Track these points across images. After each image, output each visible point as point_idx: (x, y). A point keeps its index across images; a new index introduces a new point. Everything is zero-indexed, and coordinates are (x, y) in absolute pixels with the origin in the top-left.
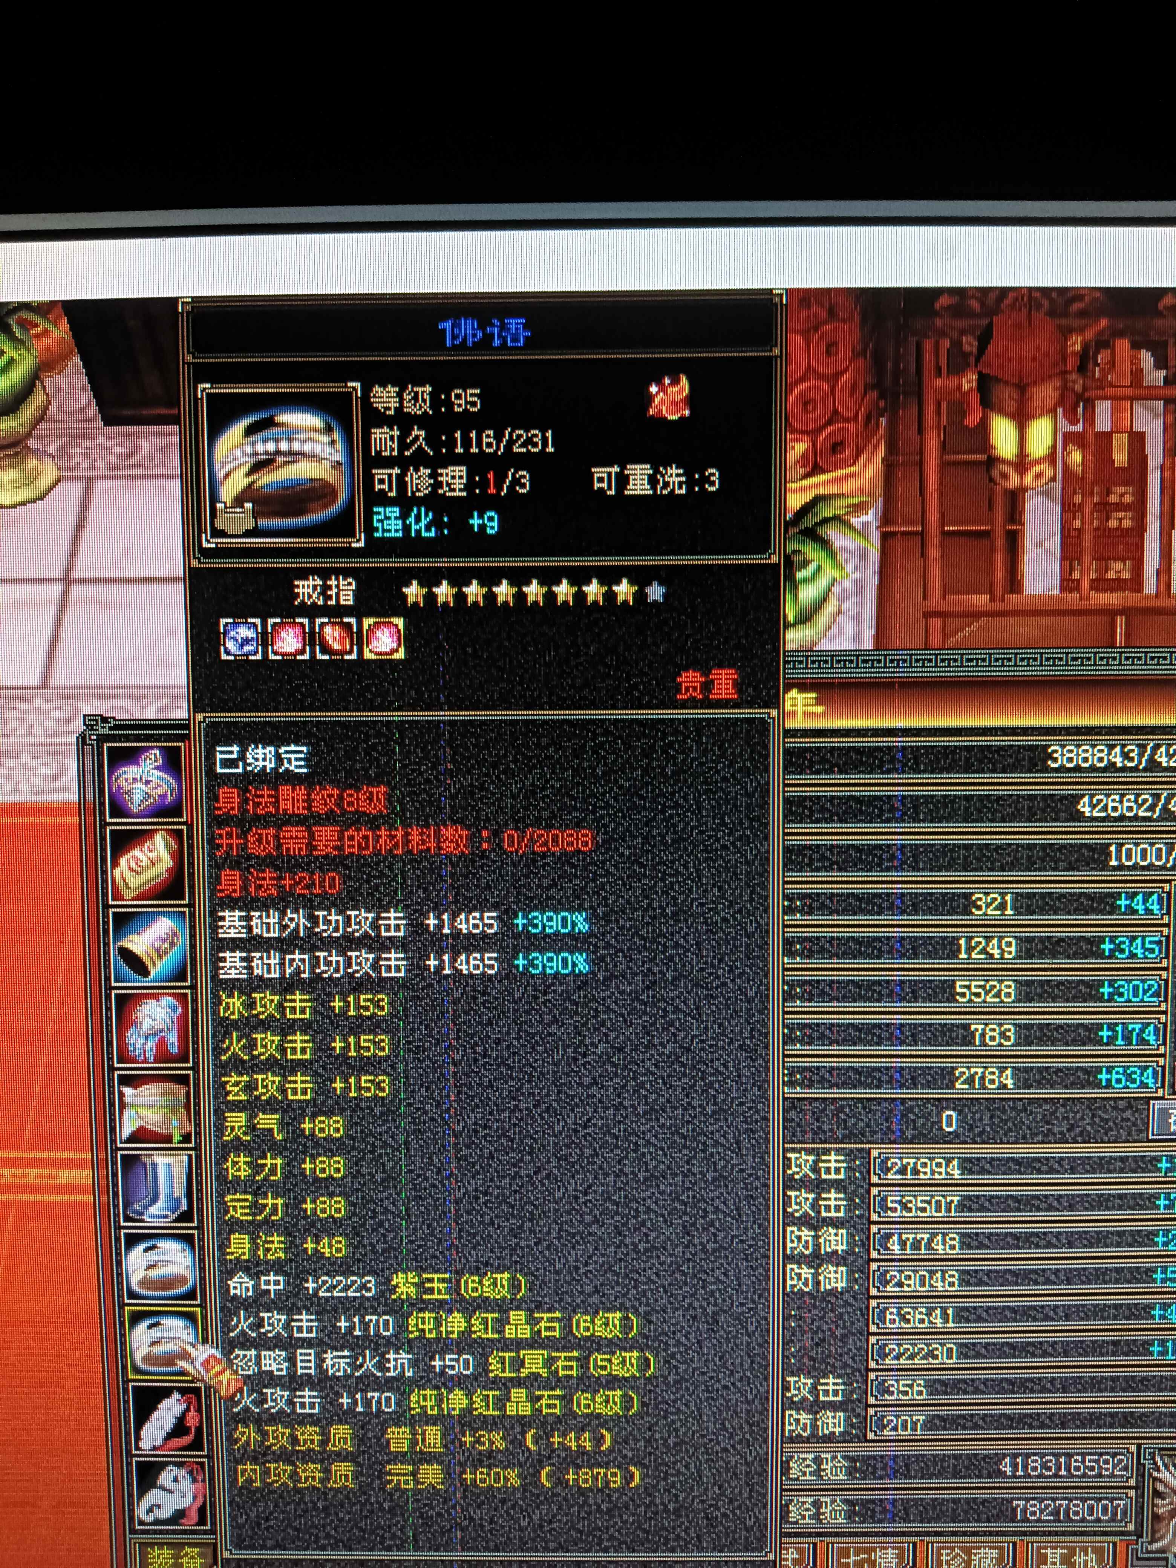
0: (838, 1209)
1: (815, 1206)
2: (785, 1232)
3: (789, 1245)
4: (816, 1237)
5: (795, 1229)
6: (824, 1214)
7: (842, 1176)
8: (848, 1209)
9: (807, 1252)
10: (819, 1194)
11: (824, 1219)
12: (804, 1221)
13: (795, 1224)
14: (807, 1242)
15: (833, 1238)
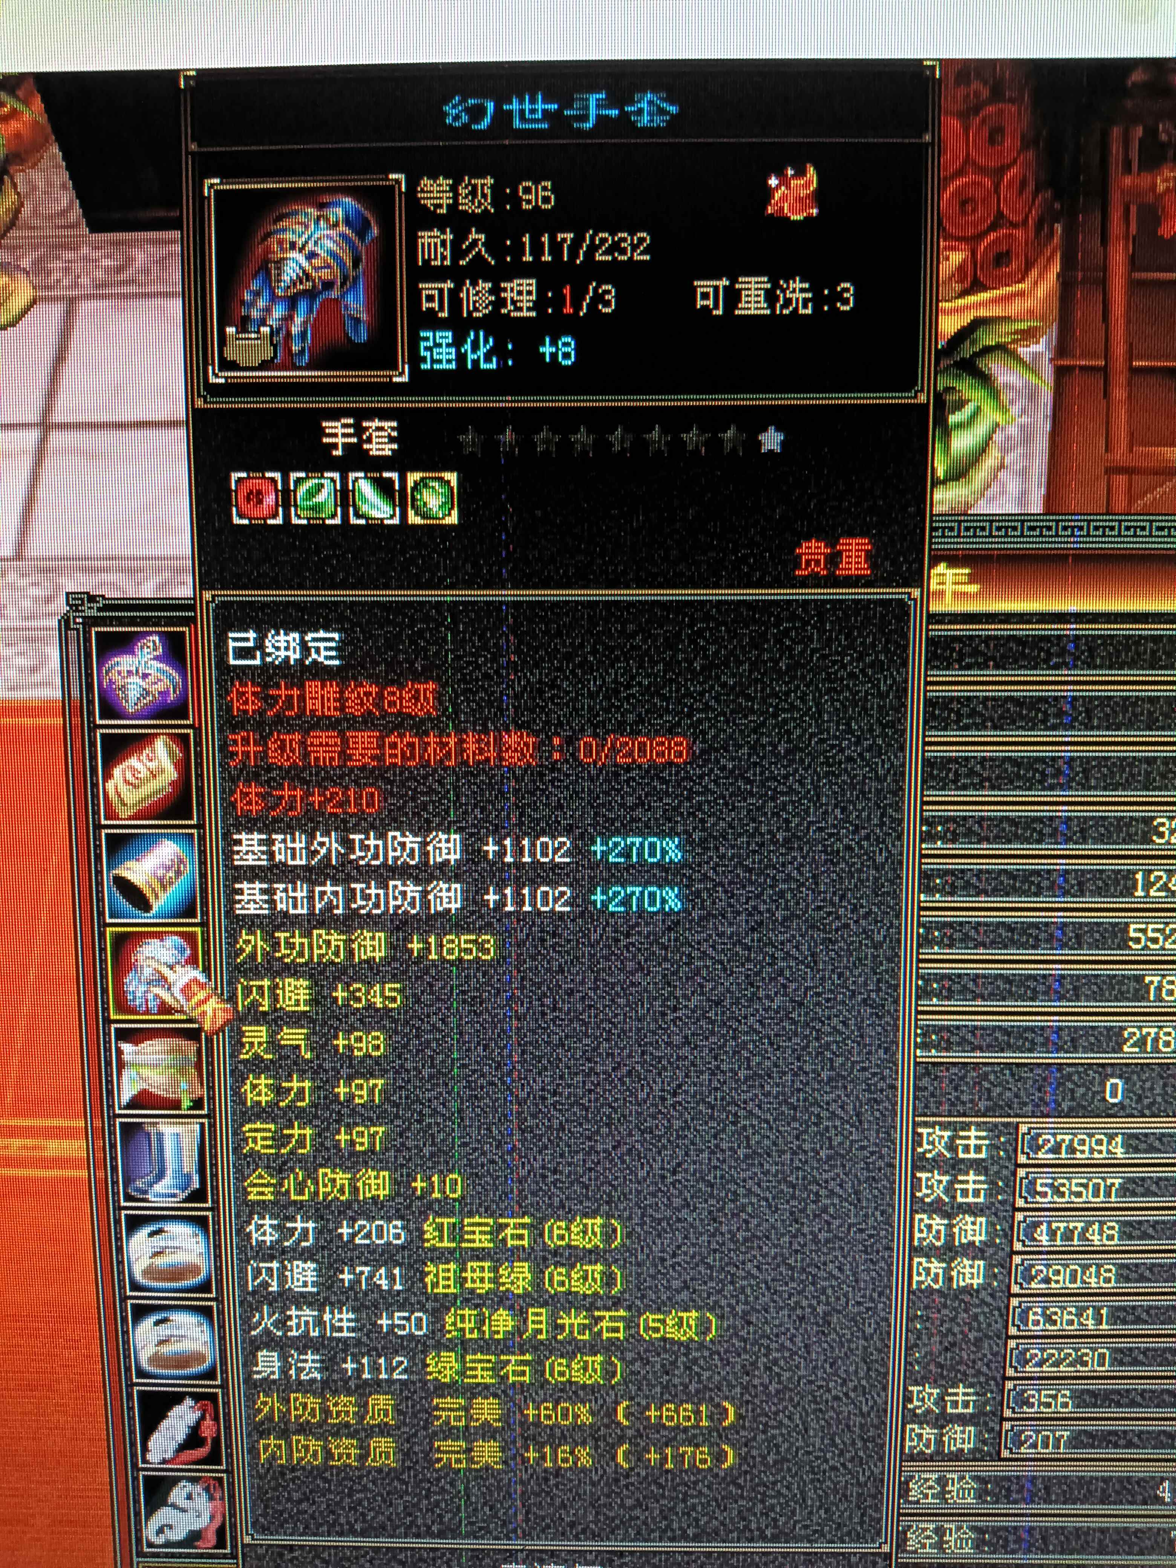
0: (976, 1193)
1: (949, 1190)
2: (912, 1219)
3: (917, 1235)
4: (950, 1226)
5: (925, 1216)
6: (960, 1199)
7: (983, 1155)
8: (989, 1194)
9: (938, 1244)
10: (955, 1176)
11: (960, 1205)
12: (936, 1208)
13: (924, 1211)
14: (938, 1232)
15: (969, 1227)
